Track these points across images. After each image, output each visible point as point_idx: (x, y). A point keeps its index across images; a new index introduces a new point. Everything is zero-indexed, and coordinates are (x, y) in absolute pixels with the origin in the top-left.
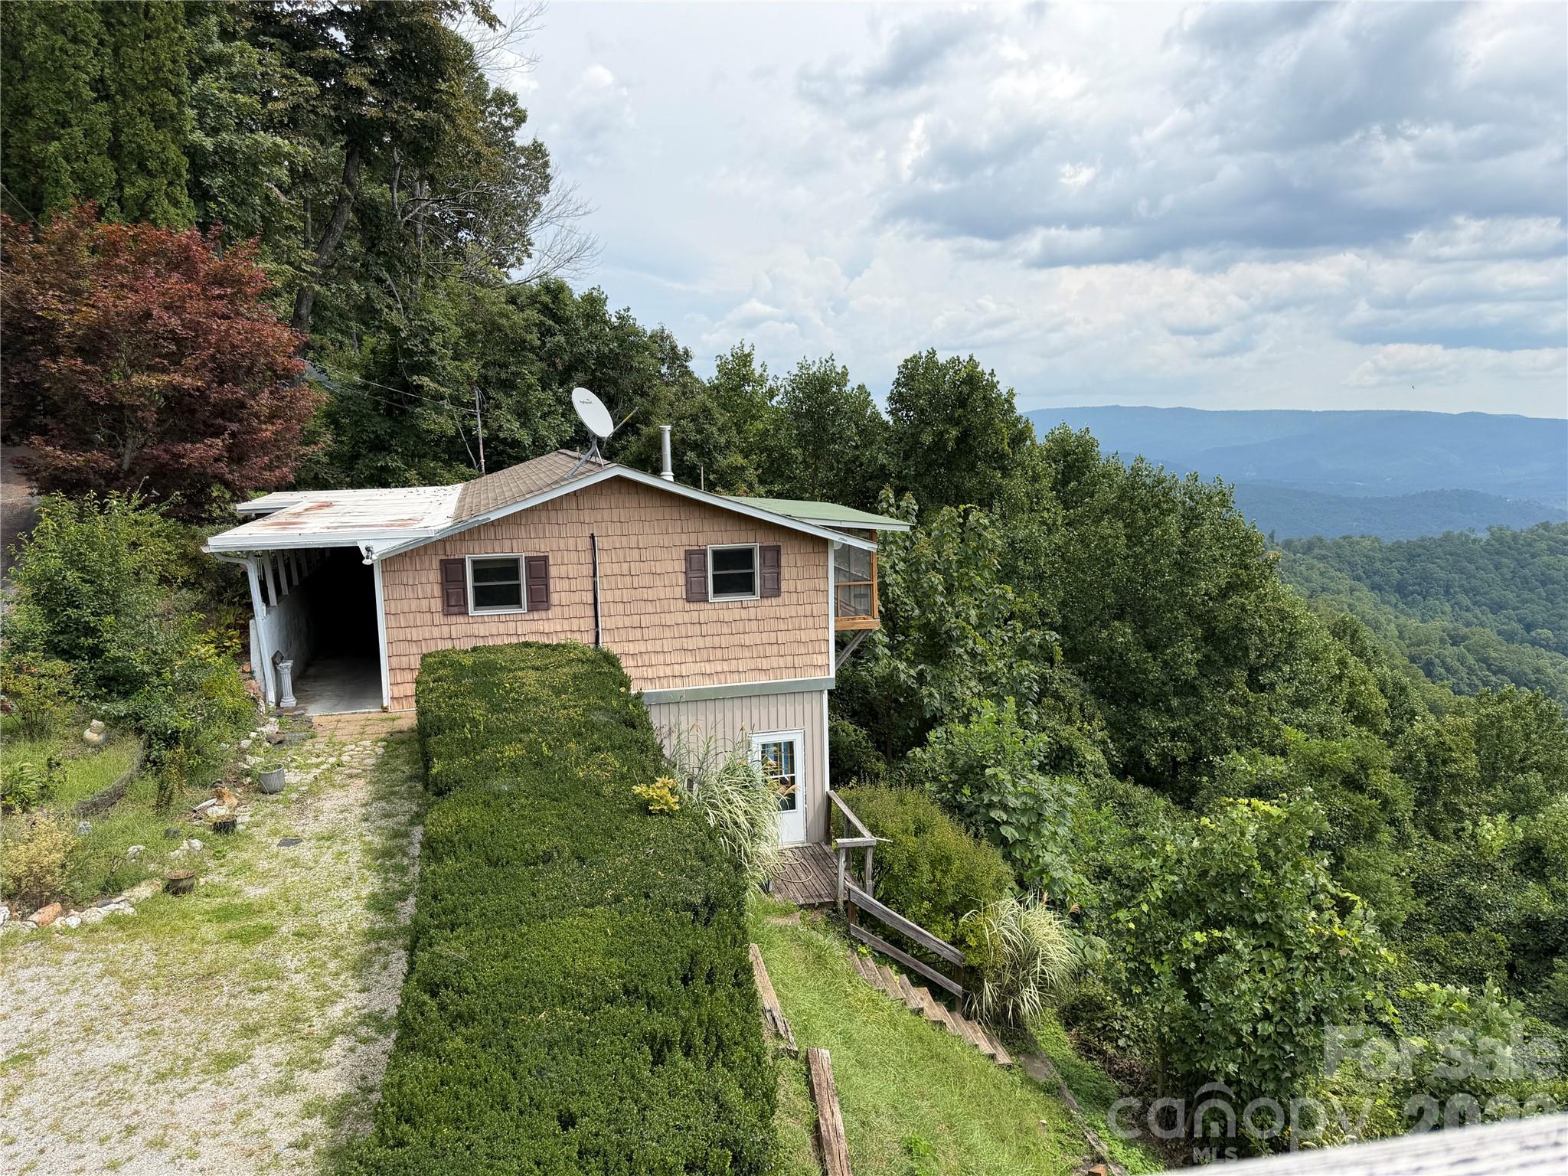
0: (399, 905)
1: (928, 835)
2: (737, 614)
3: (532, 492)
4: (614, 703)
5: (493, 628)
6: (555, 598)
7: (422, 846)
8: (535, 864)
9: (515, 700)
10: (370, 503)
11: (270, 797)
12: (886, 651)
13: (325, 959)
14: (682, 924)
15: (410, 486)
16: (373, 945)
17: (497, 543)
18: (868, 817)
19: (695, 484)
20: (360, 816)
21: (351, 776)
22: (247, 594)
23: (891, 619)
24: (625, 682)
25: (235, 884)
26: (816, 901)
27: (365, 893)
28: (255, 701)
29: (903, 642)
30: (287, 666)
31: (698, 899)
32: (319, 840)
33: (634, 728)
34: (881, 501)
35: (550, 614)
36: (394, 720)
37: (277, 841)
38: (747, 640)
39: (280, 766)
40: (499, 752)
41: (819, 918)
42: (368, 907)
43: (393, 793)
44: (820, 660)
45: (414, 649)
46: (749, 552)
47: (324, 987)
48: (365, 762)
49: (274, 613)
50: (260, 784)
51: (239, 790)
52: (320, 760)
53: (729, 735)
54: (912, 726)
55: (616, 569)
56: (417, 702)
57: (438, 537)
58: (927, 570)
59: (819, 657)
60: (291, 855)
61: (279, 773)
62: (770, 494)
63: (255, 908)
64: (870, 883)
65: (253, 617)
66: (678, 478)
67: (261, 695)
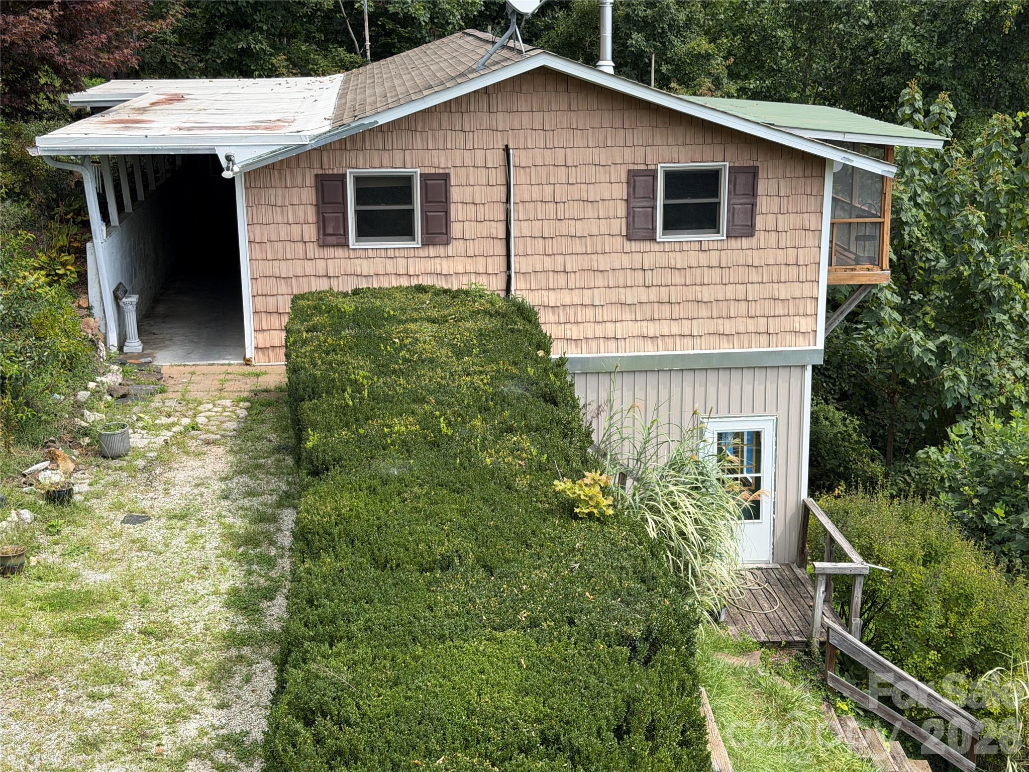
0: (265, 604)
1: (942, 566)
2: (694, 258)
3: (431, 87)
4: (531, 371)
5: (378, 265)
6: (456, 229)
7: (294, 534)
8: (431, 570)
9: (405, 360)
10: (229, 97)
11: (112, 463)
12: (896, 316)
13: (177, 664)
14: (616, 662)
15: (277, 76)
16: (233, 652)
17: (385, 155)
18: (859, 537)
19: (642, 78)
20: (218, 493)
21: (208, 443)
22: (83, 209)
23: (905, 270)
24: (544, 343)
25: (72, 566)
26: (784, 639)
27: (224, 587)
28: (94, 343)
29: (920, 304)
30: (131, 302)
31: (636, 632)
32: (170, 518)
33: (556, 404)
34: (902, 105)
35: (450, 250)
36: (258, 375)
37: (121, 517)
38: (706, 294)
39: (124, 426)
40: (389, 427)
41: (786, 661)
42: (228, 605)
43: (258, 466)
44: (804, 324)
45: (283, 288)
46: (713, 176)
47: (176, 699)
48: (225, 426)
49: (115, 235)
50: (101, 446)
51: (76, 452)
52: (171, 420)
53: (675, 420)
54: (926, 417)
55: (536, 192)
56: (287, 356)
57: (313, 144)
58: (963, 205)
59: (803, 320)
60: (136, 536)
61: (123, 433)
62: (743, 93)
63: (94, 597)
64: (857, 621)
65: (90, 239)
66: (619, 70)
67: (101, 336)
